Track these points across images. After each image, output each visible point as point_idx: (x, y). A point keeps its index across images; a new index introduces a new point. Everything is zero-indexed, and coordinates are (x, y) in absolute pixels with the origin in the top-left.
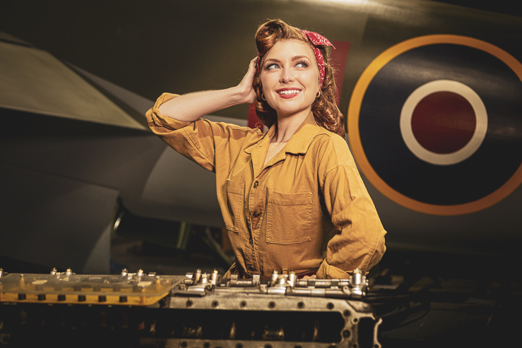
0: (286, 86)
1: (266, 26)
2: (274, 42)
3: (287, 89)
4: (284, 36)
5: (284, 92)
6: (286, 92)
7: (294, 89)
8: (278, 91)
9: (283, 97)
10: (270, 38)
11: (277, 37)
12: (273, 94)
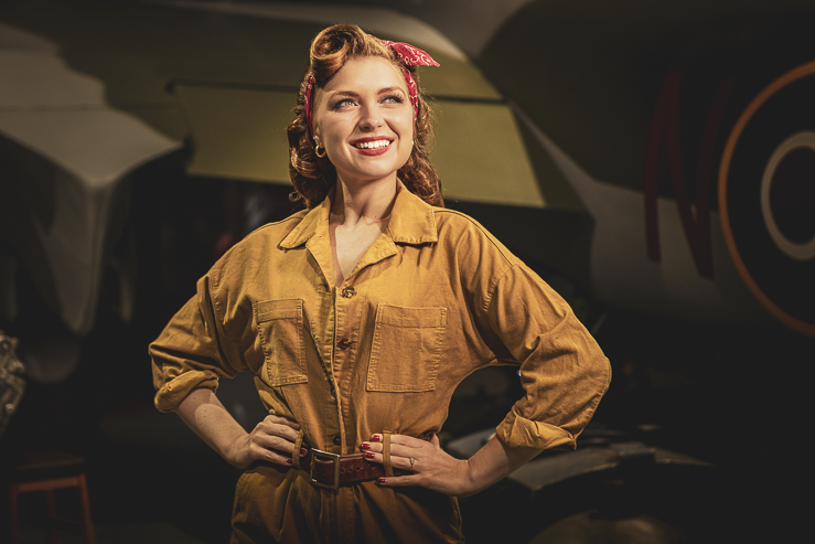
0: (369, 135)
1: (326, 34)
2: (344, 62)
3: (372, 140)
4: (360, 51)
5: (366, 145)
6: (371, 145)
7: (382, 138)
8: (354, 144)
9: (366, 153)
10: (339, 55)
11: (349, 53)
12: (347, 149)
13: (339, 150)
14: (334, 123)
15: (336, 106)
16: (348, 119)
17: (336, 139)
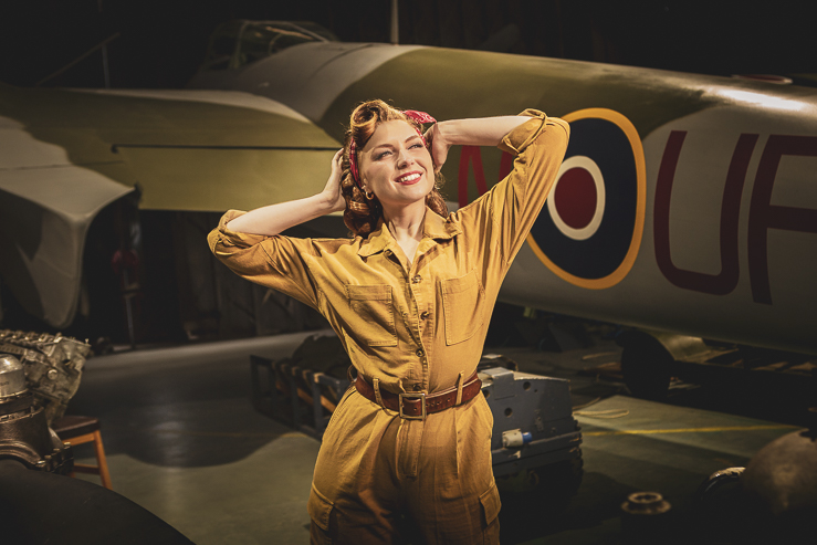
0: (407, 171)
1: (361, 110)
2: (376, 127)
3: (409, 174)
4: (386, 117)
5: (405, 179)
6: (409, 178)
7: (416, 172)
8: (398, 180)
9: (406, 183)
10: (372, 121)
11: (379, 120)
12: (393, 184)
13: (387, 187)
14: (380, 169)
15: (379, 157)
16: (388, 165)
17: (383, 180)
